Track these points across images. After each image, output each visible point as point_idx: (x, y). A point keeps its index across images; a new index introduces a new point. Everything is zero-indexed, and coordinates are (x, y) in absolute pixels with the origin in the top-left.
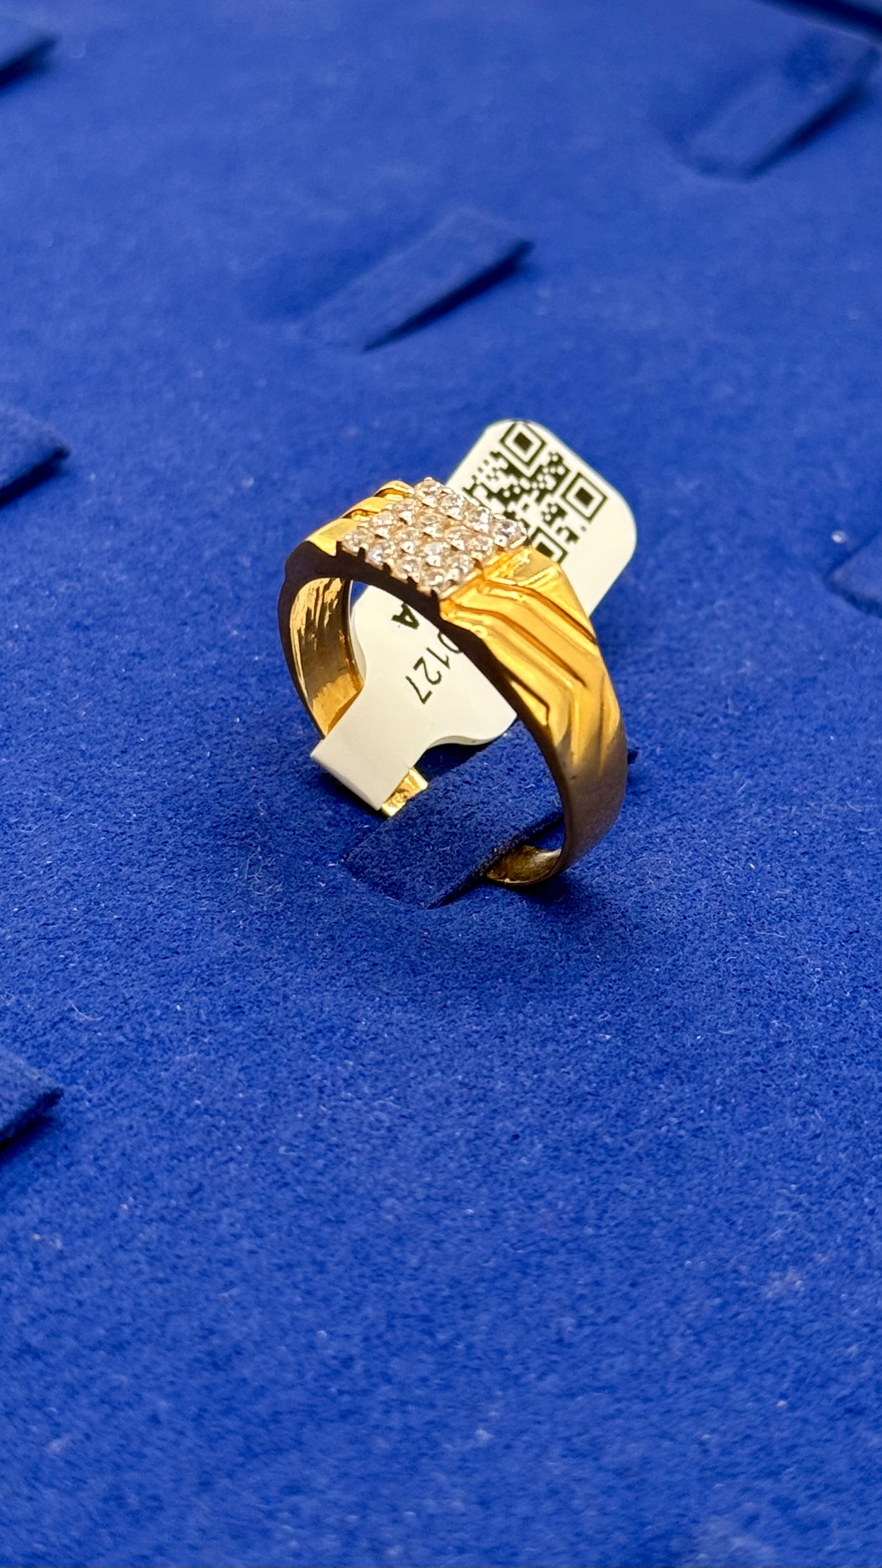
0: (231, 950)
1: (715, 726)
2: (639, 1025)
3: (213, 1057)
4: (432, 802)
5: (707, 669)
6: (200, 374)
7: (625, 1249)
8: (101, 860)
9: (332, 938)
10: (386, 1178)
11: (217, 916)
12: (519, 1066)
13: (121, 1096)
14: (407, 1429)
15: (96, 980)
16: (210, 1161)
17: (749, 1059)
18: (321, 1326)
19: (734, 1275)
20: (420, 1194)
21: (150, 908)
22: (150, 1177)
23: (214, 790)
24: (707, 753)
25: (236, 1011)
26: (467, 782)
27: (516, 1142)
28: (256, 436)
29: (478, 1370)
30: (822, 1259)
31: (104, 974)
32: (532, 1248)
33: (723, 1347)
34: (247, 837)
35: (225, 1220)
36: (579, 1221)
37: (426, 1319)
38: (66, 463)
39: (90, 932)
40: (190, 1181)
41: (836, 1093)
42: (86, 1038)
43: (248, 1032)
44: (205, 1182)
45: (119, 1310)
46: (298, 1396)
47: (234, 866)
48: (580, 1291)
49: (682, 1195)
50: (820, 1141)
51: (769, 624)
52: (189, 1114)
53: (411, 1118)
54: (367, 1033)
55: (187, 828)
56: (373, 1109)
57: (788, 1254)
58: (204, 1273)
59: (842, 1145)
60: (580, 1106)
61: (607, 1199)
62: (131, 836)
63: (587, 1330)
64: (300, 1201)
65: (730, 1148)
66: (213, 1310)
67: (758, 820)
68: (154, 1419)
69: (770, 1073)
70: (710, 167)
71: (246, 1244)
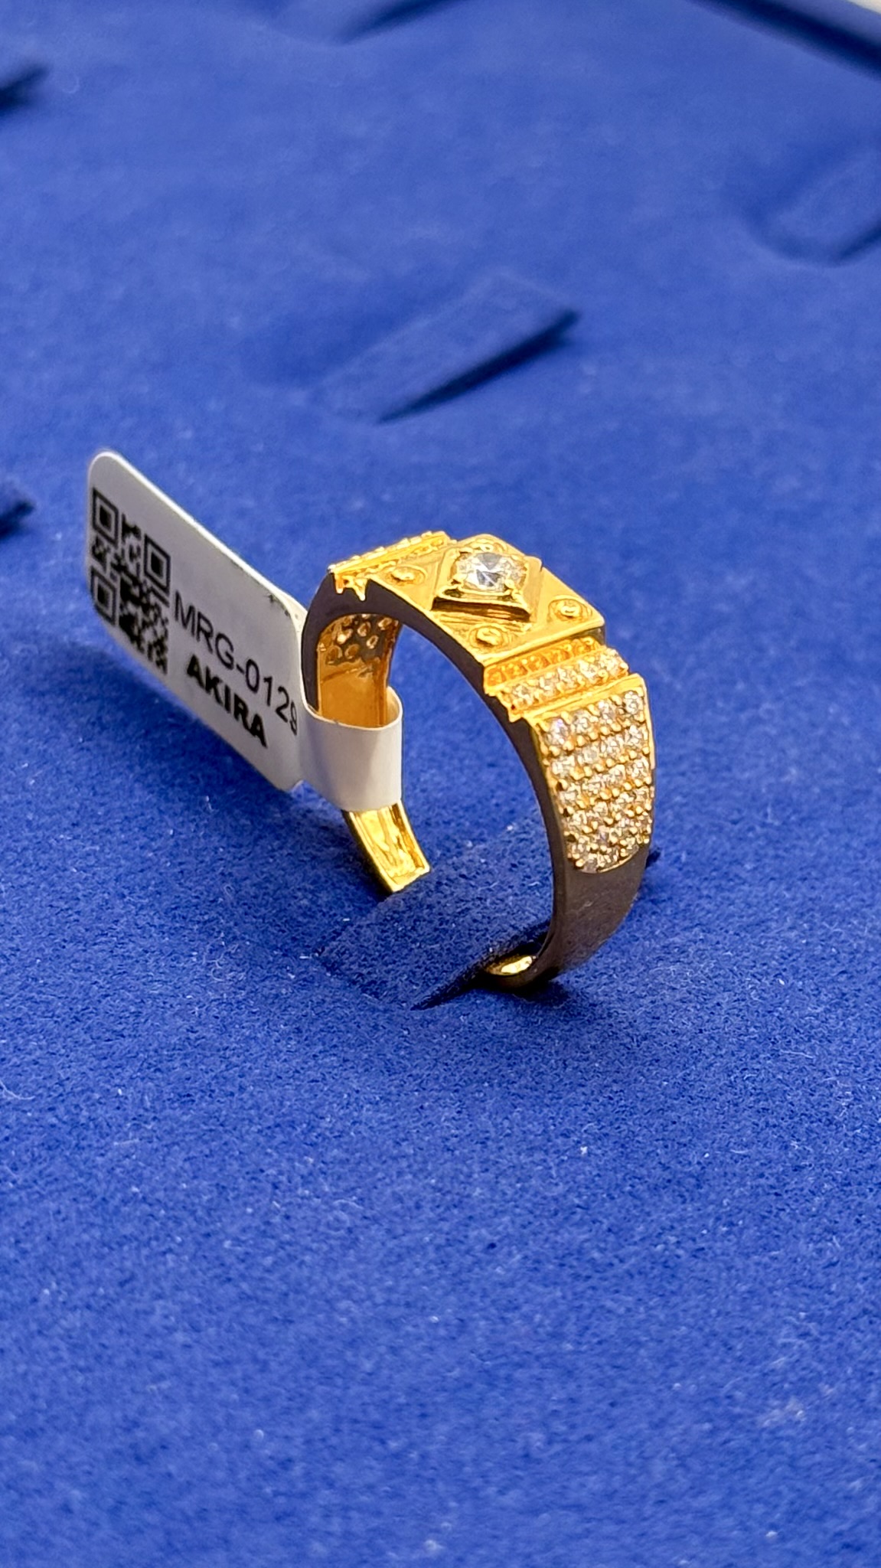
0: (183, 1037)
1: (751, 835)
2: (640, 1139)
3: (155, 1146)
4: (421, 895)
5: (747, 775)
6: (188, 434)
7: (607, 1368)
8: (43, 935)
9: (299, 1030)
10: (343, 1279)
11: (171, 1001)
12: (503, 1173)
13: (49, 1179)
14: (347, 1535)
15: (29, 1058)
16: (145, 1252)
17: (762, 1181)
18: (259, 1426)
19: (727, 1401)
20: (379, 1298)
21: (95, 987)
22: (77, 1264)
23: (177, 870)
24: (739, 862)
25: (185, 1099)
26: (463, 876)
27: (491, 1251)
28: (249, 503)
29: (432, 1481)
30: (828, 1391)
31: (38, 1053)
32: (503, 1360)
33: (711, 1473)
34: (209, 921)
35: (158, 1312)
36: (557, 1336)
37: (377, 1426)
38: (28, 520)
39: (25, 1009)
40: (122, 1270)
41: (858, 1221)
42: (14, 1117)
43: (197, 1121)
44: (138, 1271)
45: (34, 1397)
46: (230, 1495)
47: (193, 950)
48: (552, 1407)
49: (675, 1315)
50: (837, 1269)
51: (821, 732)
52: (124, 1202)
53: (375, 1220)
54: (331, 1130)
55: (141, 908)
56: (332, 1208)
57: (791, 1383)
58: (131, 1364)
59: (861, 1275)
60: (566, 1219)
61: (590, 1316)
62: (78, 913)
63: (557, 1447)
64: (244, 1297)
65: (733, 1272)
66: (138, 1401)
67: (793, 934)
68: (66, 1509)
69: (785, 1196)
70: (792, 248)
71: (180, 1337)
